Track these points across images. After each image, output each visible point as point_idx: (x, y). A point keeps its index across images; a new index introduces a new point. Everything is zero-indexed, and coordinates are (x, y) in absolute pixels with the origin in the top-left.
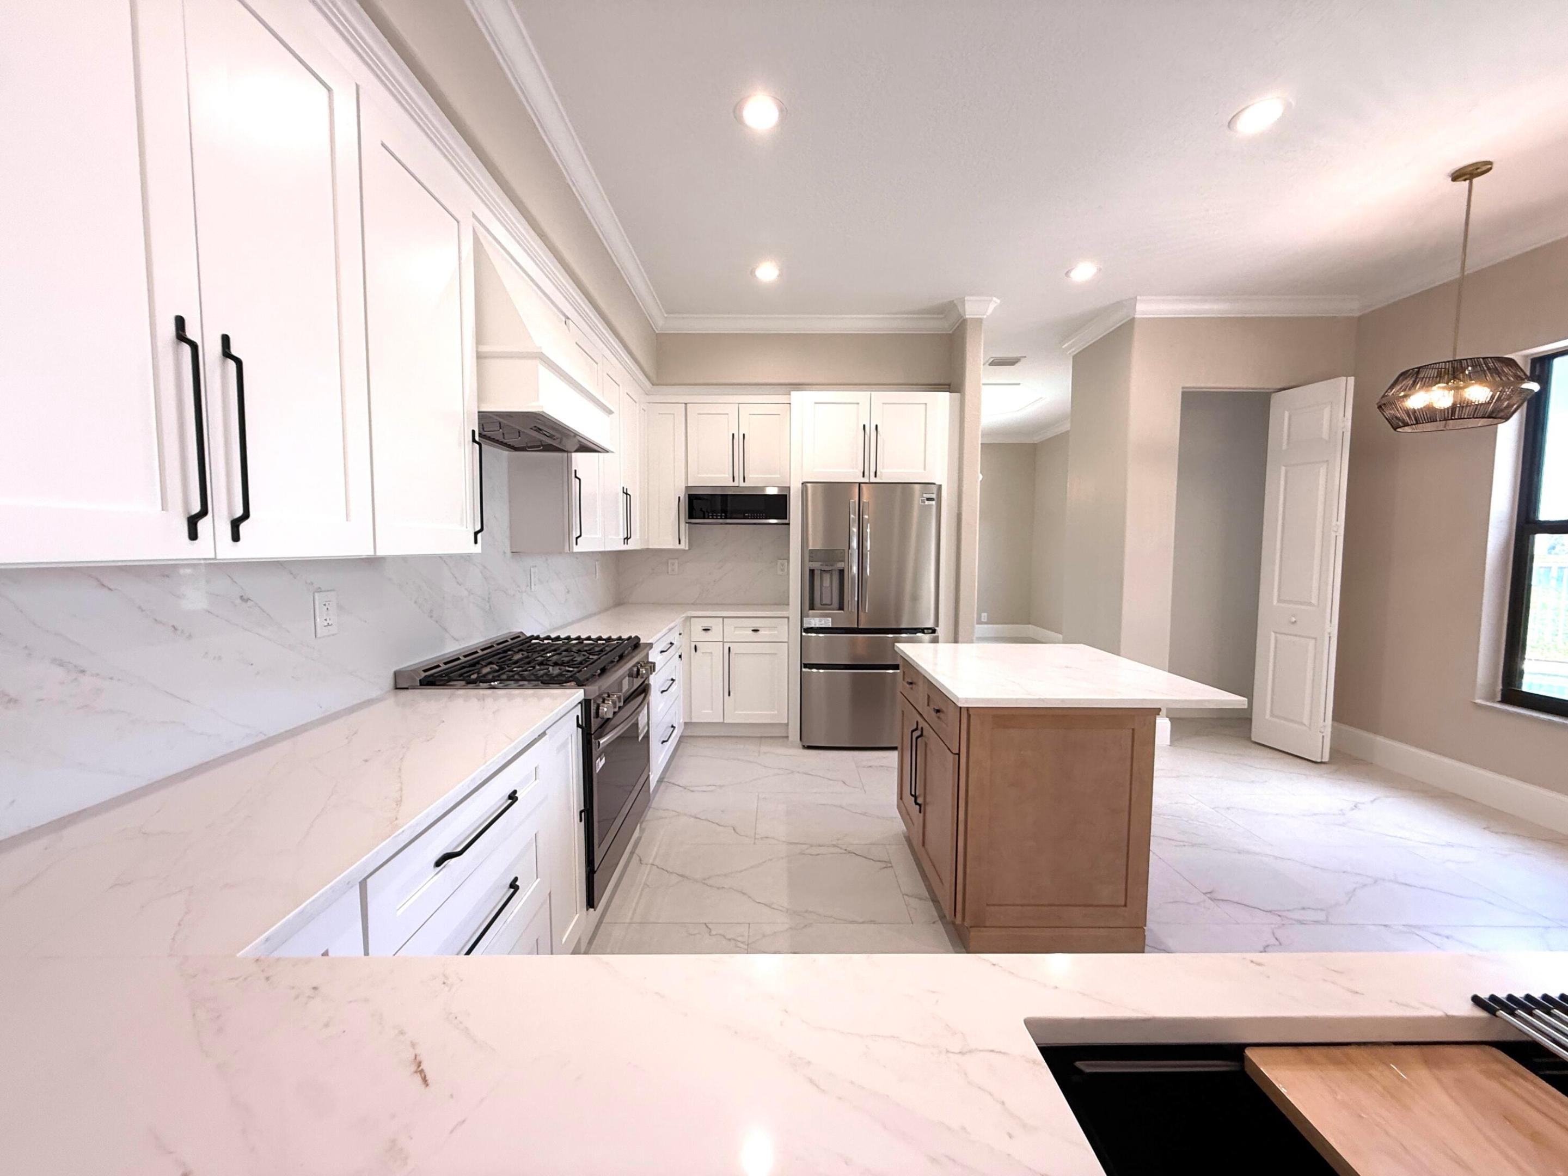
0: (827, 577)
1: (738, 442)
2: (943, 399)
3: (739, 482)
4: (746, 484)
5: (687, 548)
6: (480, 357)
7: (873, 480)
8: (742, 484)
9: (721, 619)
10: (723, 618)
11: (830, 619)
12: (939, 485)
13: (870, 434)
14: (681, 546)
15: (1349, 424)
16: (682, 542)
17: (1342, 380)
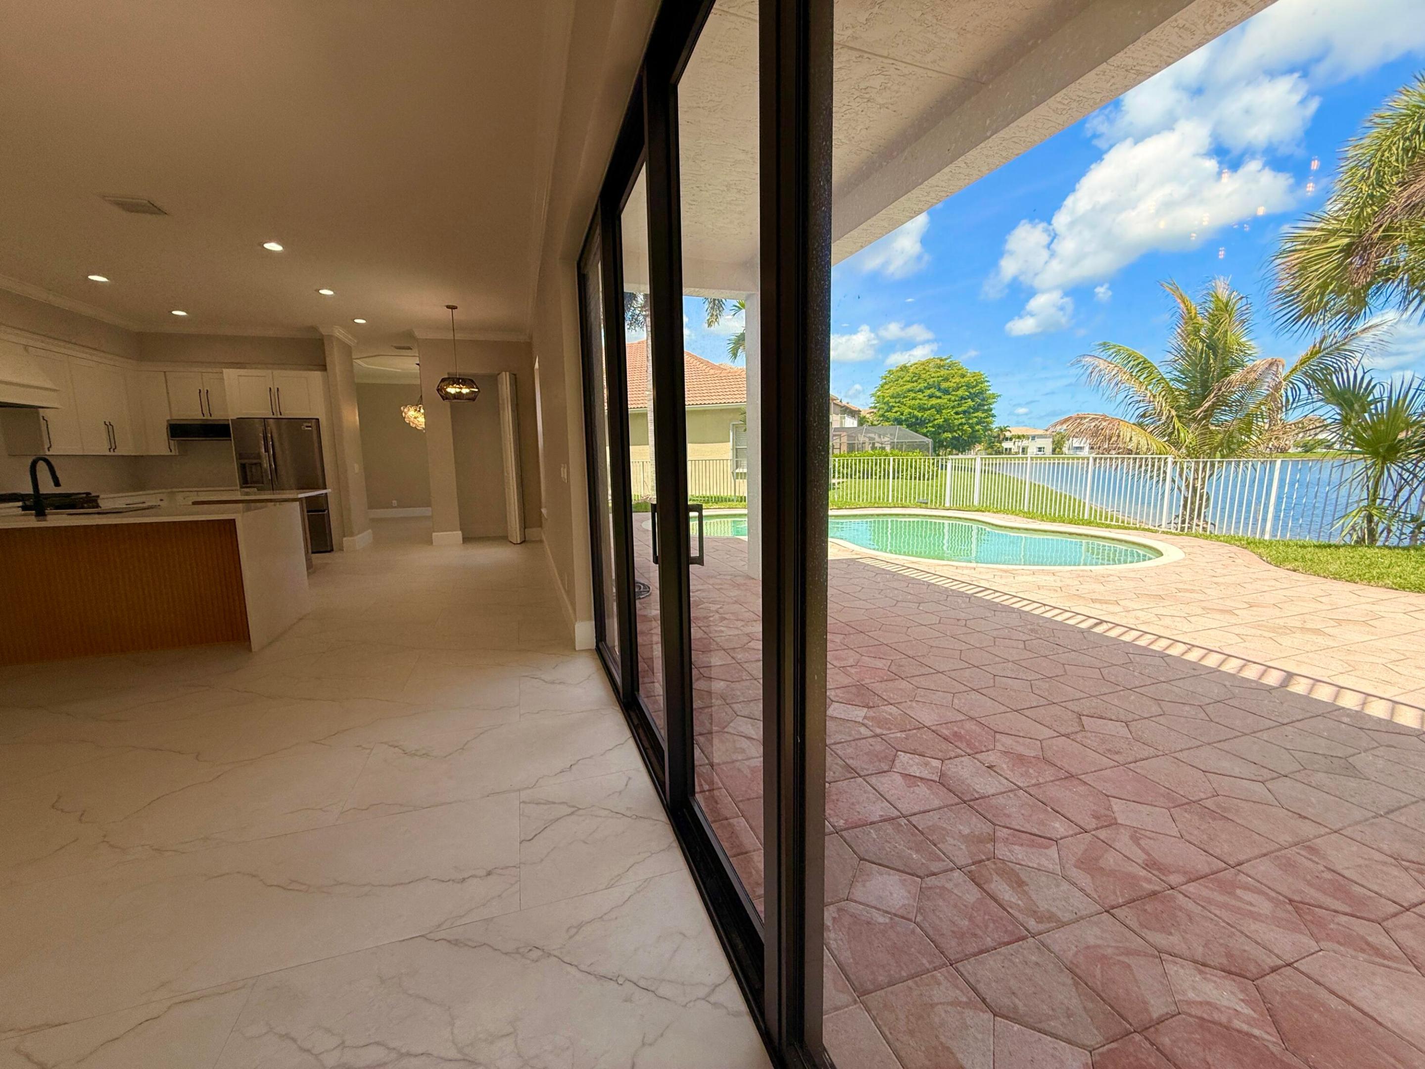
0: (254, 467)
1: (204, 395)
2: (318, 374)
3: (207, 417)
4: (213, 418)
5: (177, 454)
7: (279, 416)
8: (209, 418)
11: (255, 489)
12: (318, 419)
13: (274, 394)
14: (173, 453)
15: (509, 393)
16: (173, 450)
17: (504, 373)
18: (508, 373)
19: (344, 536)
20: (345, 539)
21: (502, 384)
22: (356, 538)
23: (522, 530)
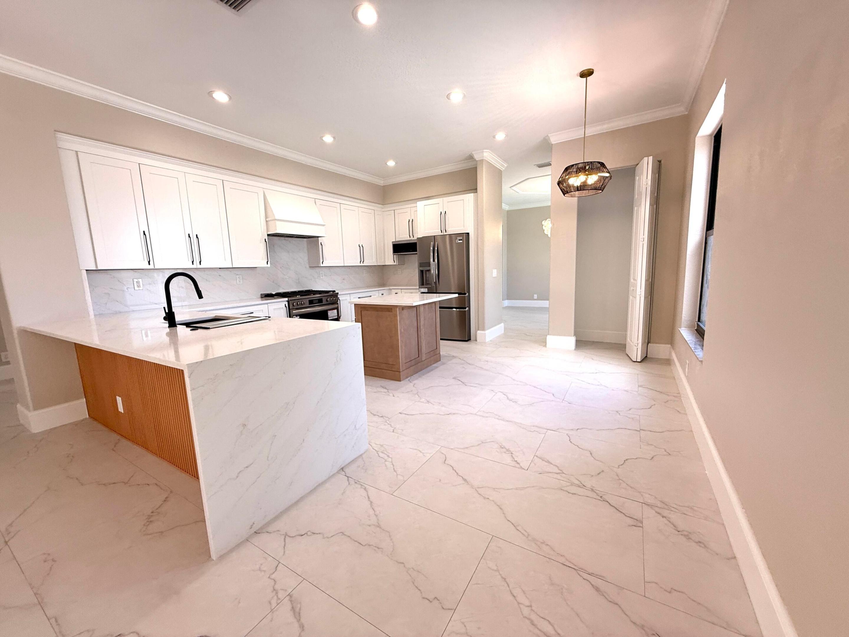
0: (427, 273)
1: (411, 223)
2: (471, 196)
3: (412, 238)
4: (414, 239)
5: (398, 264)
6: (266, 221)
7: (445, 234)
9: (400, 290)
10: (401, 289)
11: (427, 289)
12: (468, 234)
13: (443, 215)
14: (395, 264)
15: (649, 183)
16: (395, 262)
17: (646, 159)
18: (651, 158)
19: (479, 330)
20: (478, 332)
21: (642, 173)
22: (487, 332)
23: (646, 344)
